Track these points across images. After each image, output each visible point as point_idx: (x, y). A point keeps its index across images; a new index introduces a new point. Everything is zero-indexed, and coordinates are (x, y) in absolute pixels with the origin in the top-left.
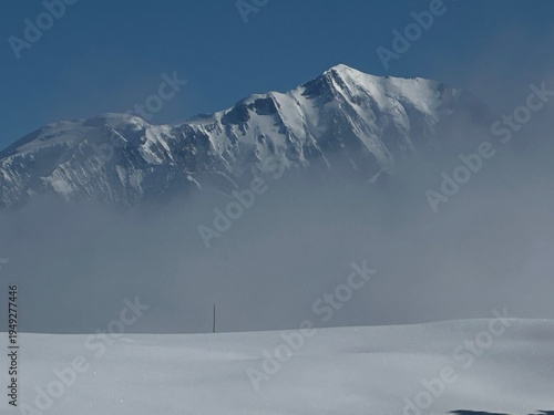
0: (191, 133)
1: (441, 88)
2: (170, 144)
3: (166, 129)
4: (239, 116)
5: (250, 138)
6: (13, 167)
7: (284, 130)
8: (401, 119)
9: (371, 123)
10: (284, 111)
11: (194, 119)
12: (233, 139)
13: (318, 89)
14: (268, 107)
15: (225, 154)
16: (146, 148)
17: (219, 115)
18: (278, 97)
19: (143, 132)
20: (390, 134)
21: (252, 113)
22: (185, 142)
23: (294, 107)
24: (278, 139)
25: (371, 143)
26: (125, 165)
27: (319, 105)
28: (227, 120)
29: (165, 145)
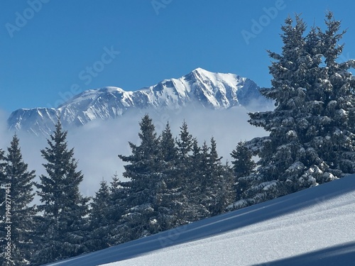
0: (141, 94)
1: (238, 78)
2: (133, 98)
3: (131, 93)
4: (159, 88)
5: (164, 96)
6: (71, 108)
7: (177, 94)
8: (223, 90)
9: (211, 91)
10: (177, 86)
11: (141, 89)
12: (157, 97)
13: (190, 78)
14: (171, 85)
15: (154, 103)
16: (123, 100)
17: (151, 88)
18: (175, 81)
19: (122, 94)
20: (219, 96)
21: (165, 87)
22: (139, 98)
23: (181, 85)
24: (175, 97)
25: (211, 99)
26: (116, 107)
27: (191, 84)
28: (155, 90)
29: (131, 99)
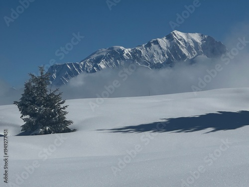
0: (136, 50)
1: (202, 35)
2: (131, 54)
3: (130, 49)
4: (149, 45)
5: (152, 51)
6: (90, 61)
7: (161, 48)
8: (192, 44)
9: (184, 46)
10: (161, 44)
11: (137, 47)
12: (148, 51)
13: (170, 37)
14: (156, 43)
15: (146, 56)
16: (125, 55)
17: (144, 45)
18: (159, 40)
19: (124, 51)
20: (189, 49)
21: (152, 44)
22: (135, 53)
23: (163, 42)
24: (160, 51)
25: (185, 51)
26: (119, 59)
27: (170, 41)
28: (146, 46)
29: (130, 54)
